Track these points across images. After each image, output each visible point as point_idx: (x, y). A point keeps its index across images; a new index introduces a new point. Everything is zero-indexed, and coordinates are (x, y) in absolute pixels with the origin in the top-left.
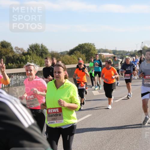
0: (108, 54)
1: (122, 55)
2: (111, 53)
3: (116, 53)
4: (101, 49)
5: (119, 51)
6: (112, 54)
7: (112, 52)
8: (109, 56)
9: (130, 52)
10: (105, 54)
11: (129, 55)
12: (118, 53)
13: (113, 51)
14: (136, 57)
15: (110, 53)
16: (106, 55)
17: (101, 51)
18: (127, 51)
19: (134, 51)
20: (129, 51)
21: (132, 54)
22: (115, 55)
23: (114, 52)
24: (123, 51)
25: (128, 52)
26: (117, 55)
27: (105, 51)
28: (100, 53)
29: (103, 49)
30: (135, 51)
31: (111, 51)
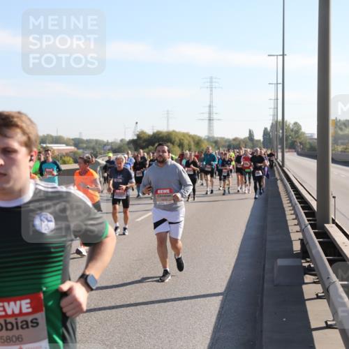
0: (63, 147)
1: (93, 149)
2: (71, 146)
3: (81, 145)
4: (48, 135)
5: (88, 141)
6: (73, 148)
7: (72, 143)
8: (66, 151)
9: (112, 143)
10: (55, 147)
11: (109, 150)
12: (85, 145)
13: (73, 139)
14: (128, 154)
15: (67, 145)
16: (58, 150)
17: (47, 141)
18: (105, 140)
19: (119, 141)
20: (110, 141)
21: (114, 147)
22: (78, 148)
23: (77, 143)
24: (97, 141)
25: (107, 144)
26: (83, 149)
27: (57, 140)
28: (44, 145)
29: (51, 136)
30: (122, 141)
31: (69, 139)
